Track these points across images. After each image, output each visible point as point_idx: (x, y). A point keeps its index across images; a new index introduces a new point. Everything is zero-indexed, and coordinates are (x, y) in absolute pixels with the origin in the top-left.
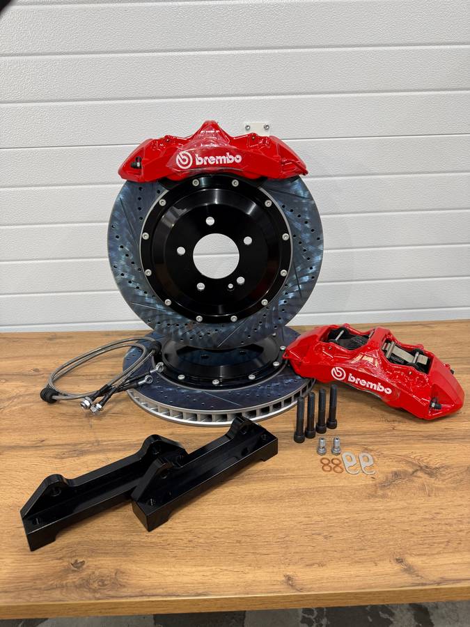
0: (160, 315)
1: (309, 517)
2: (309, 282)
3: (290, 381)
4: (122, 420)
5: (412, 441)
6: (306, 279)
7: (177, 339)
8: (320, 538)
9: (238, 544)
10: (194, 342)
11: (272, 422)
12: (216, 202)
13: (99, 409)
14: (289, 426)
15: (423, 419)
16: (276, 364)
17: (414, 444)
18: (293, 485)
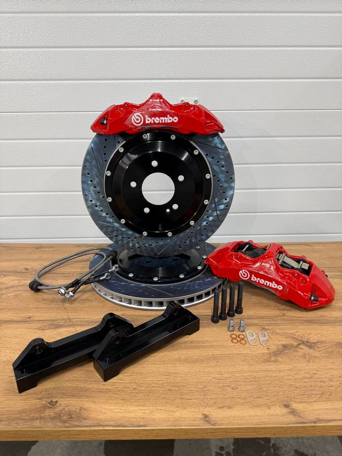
0: (117, 231)
1: (221, 374)
2: (224, 209)
3: (209, 279)
4: (87, 305)
5: (297, 324)
6: (222, 207)
7: (129, 248)
8: (229, 389)
9: (169, 392)
10: (141, 251)
11: (196, 309)
12: (159, 150)
13: (71, 296)
14: (208, 311)
15: (305, 309)
16: (200, 268)
17: (298, 326)
18: (210, 352)
